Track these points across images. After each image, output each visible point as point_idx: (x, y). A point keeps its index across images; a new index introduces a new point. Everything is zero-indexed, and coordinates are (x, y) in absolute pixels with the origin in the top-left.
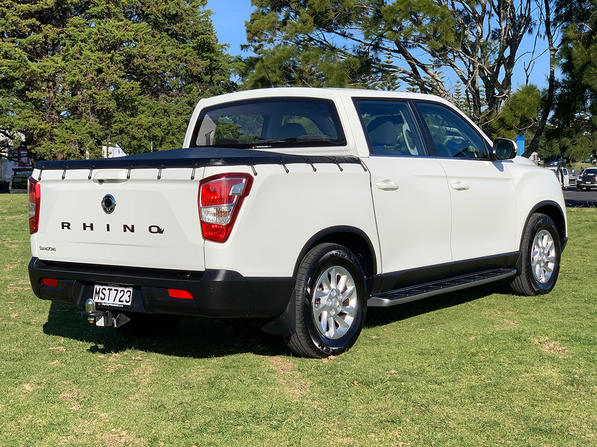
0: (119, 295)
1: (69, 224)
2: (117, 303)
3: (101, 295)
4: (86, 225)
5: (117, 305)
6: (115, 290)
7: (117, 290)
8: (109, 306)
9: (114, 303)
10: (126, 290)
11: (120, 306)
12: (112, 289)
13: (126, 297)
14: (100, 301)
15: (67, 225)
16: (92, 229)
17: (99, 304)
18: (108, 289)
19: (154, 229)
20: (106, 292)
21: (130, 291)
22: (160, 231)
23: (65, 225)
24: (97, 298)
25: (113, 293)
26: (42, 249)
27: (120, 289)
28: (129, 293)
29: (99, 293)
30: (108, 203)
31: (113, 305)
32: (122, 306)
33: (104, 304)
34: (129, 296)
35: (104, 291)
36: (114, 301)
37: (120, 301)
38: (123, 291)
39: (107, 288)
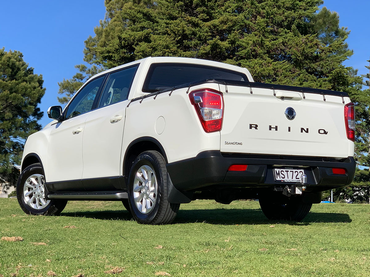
0: (295, 174)
1: (257, 126)
3: (281, 175)
4: (275, 129)
5: (296, 181)
6: (291, 171)
7: (293, 172)
8: (290, 182)
10: (299, 171)
11: (298, 181)
12: (288, 171)
13: (300, 176)
14: (281, 179)
15: (255, 126)
16: (276, 130)
17: (282, 181)
18: (286, 171)
19: (322, 132)
20: (285, 173)
21: (302, 172)
22: (325, 133)
23: (252, 126)
24: (278, 177)
25: (290, 174)
26: (227, 143)
27: (294, 171)
28: (301, 173)
29: (279, 174)
30: (291, 113)
31: (293, 181)
32: (300, 181)
33: (287, 181)
34: (302, 175)
35: (282, 172)
36: (292, 179)
37: (296, 178)
38: (297, 172)
39: (284, 170)
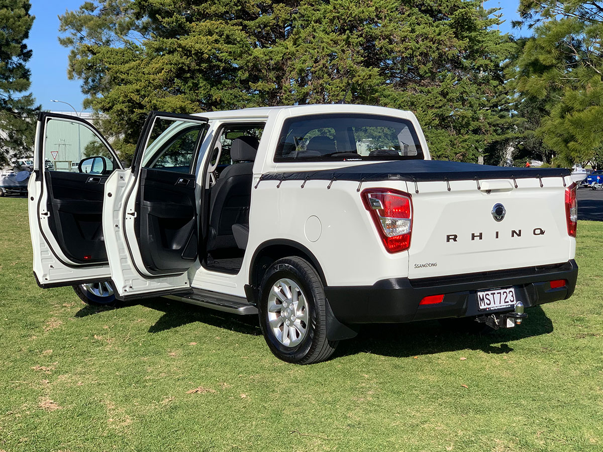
0: (503, 297)
1: (456, 236)
2: (503, 305)
3: (486, 301)
4: (479, 237)
5: (505, 307)
6: (498, 293)
7: (500, 293)
8: (498, 309)
9: (500, 305)
10: (508, 291)
11: (508, 306)
12: (495, 293)
13: (510, 298)
14: (487, 306)
15: (453, 237)
16: (481, 238)
17: (488, 310)
18: (492, 294)
19: (538, 232)
20: (490, 297)
21: (511, 291)
22: (542, 233)
23: (450, 237)
24: (483, 304)
25: (497, 296)
26: (417, 266)
27: (502, 291)
28: (511, 293)
29: (483, 299)
30: (499, 212)
31: (501, 307)
32: (510, 306)
33: (493, 309)
34: (512, 296)
35: (487, 296)
36: (500, 303)
37: (505, 302)
38: (506, 292)
39: (489, 293)
